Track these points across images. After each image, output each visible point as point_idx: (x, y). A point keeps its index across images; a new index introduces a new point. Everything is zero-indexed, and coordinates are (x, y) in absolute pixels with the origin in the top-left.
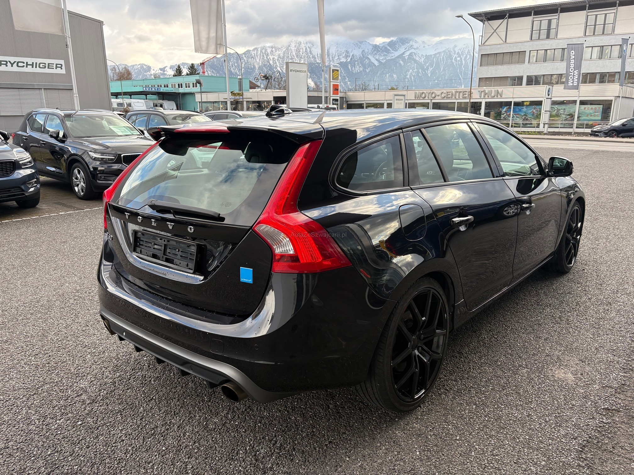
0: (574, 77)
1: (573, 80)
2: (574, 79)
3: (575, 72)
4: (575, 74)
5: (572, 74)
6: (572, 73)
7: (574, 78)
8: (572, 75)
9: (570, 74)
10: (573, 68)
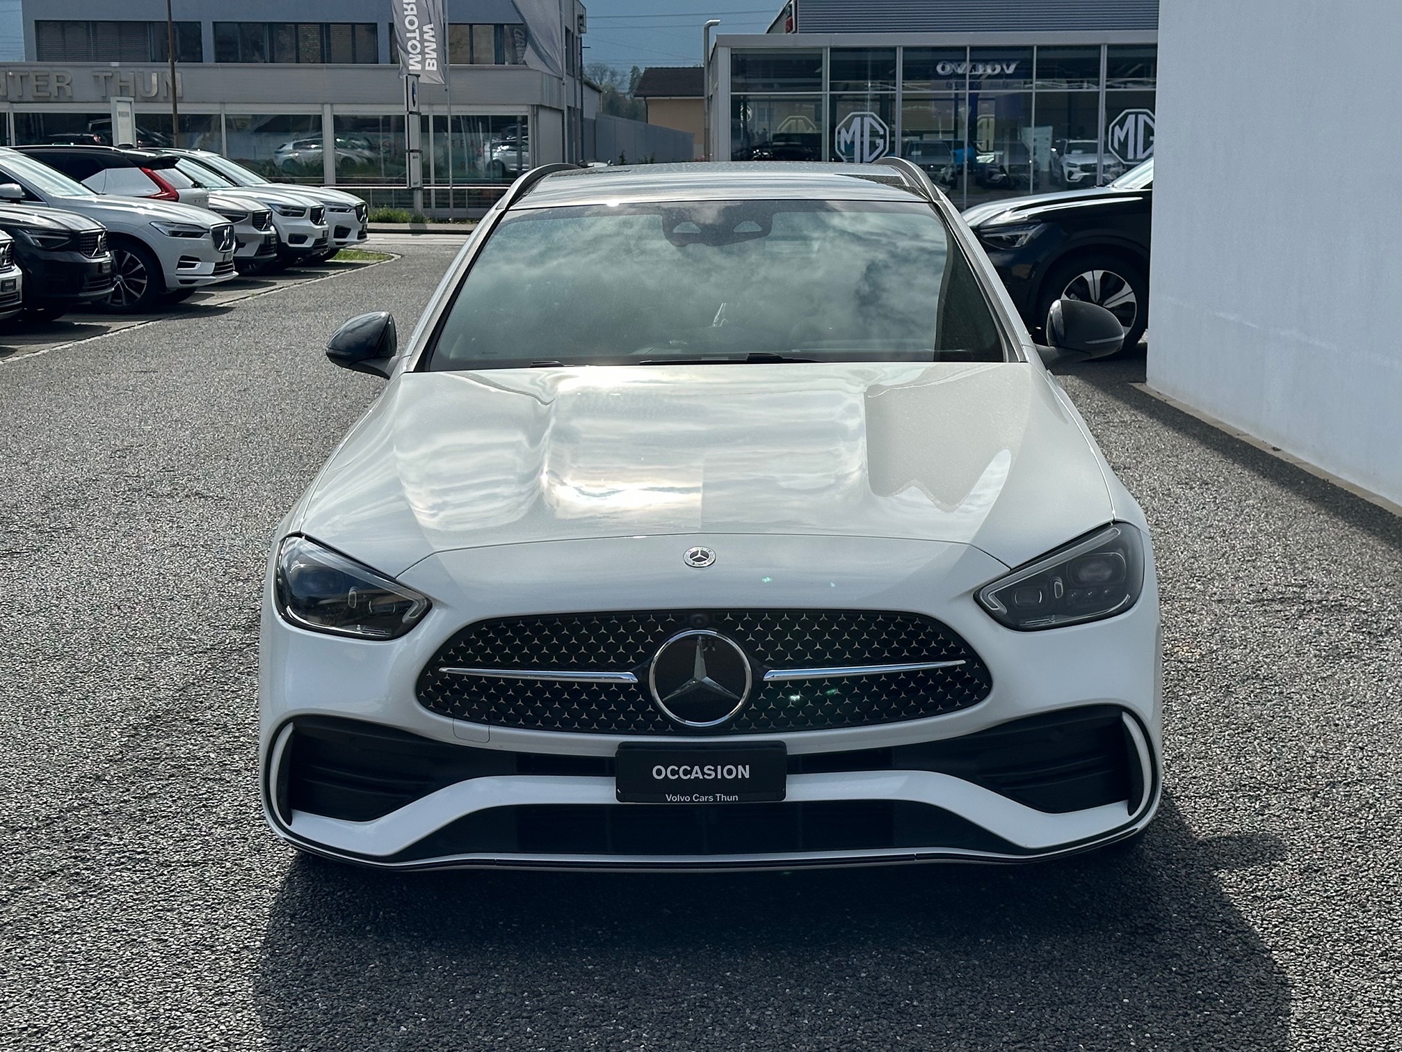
0: (426, 44)
1: (422, 53)
2: (426, 50)
3: (425, 28)
4: (426, 36)
5: (417, 34)
6: (414, 31)
7: (423, 47)
8: (415, 38)
9: (408, 35)
10: (415, 20)
